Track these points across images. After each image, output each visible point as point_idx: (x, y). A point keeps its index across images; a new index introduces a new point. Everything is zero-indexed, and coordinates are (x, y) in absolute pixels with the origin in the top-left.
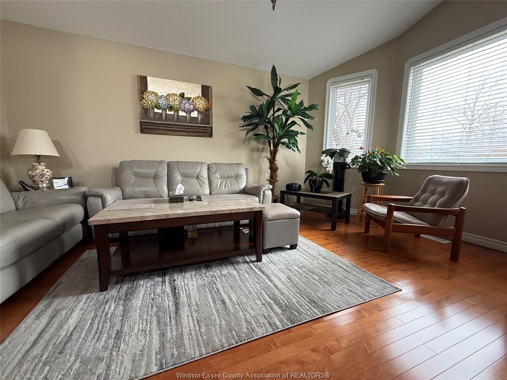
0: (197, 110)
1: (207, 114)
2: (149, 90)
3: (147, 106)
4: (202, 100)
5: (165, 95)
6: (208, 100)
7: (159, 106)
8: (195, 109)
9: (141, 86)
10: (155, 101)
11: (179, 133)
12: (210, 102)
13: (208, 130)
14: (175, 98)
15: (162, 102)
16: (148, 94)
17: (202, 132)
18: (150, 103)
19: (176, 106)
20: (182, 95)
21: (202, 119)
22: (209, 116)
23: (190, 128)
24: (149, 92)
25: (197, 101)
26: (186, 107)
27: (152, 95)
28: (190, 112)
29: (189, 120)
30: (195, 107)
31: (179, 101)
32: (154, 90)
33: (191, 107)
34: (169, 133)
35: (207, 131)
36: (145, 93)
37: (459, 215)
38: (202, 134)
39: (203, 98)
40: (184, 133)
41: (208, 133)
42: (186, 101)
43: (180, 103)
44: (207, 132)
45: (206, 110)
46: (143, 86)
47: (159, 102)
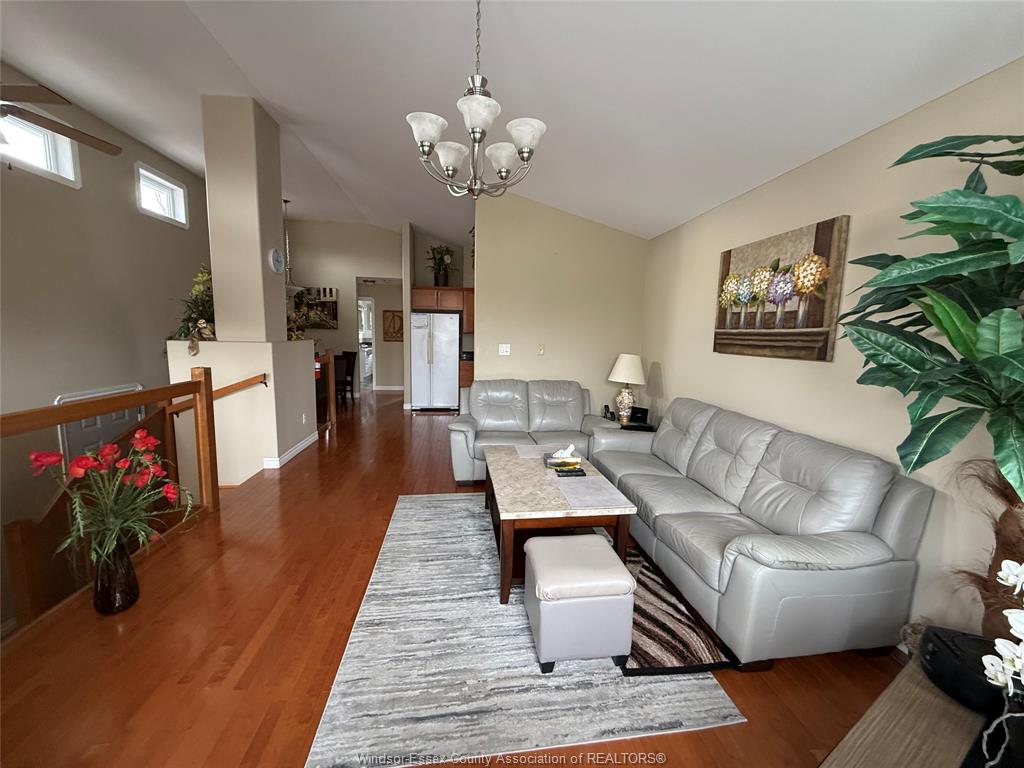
0: (798, 293)
1: (819, 299)
2: (730, 273)
3: (724, 304)
4: (812, 265)
5: (749, 275)
6: (828, 258)
7: (739, 299)
8: (794, 292)
9: (723, 270)
10: (734, 292)
12: (832, 261)
13: (817, 341)
15: (743, 290)
16: (729, 281)
17: (804, 348)
18: (729, 297)
19: (762, 294)
20: (776, 267)
21: (807, 314)
24: (729, 277)
25: (802, 269)
26: (779, 292)
27: (733, 280)
28: (785, 300)
29: (781, 319)
30: (796, 286)
32: (736, 272)
33: (789, 288)
36: (725, 282)
38: (802, 353)
39: (816, 258)
41: (818, 350)
42: (780, 276)
43: (770, 285)
44: (814, 348)
45: (819, 288)
46: (725, 268)
47: (739, 291)
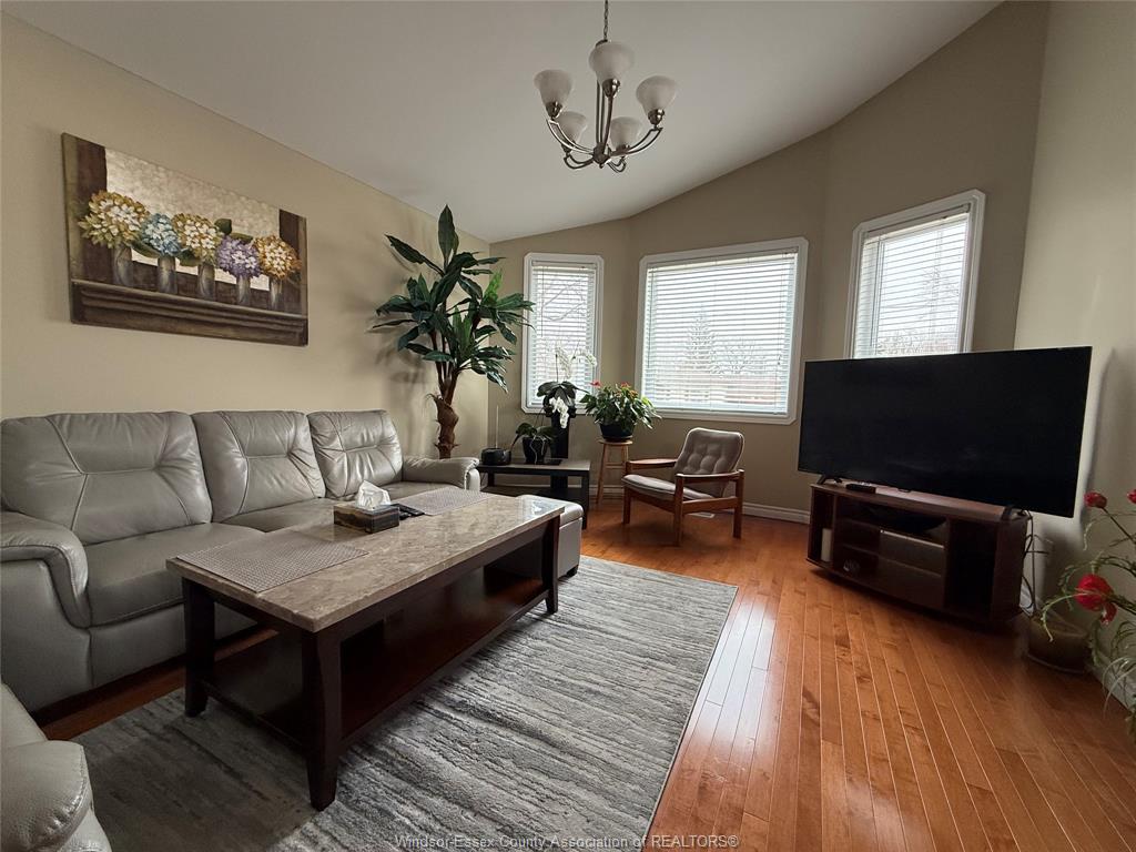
0: (267, 273)
1: (293, 285)
2: (111, 189)
3: (101, 239)
4: (280, 249)
5: (170, 216)
6: (297, 251)
7: (149, 244)
8: (261, 269)
9: (80, 173)
10: (132, 228)
11: (214, 330)
12: (301, 256)
13: (297, 327)
14: (202, 231)
15: (159, 234)
16: (110, 203)
17: (280, 332)
18: (115, 232)
19: (205, 253)
20: (225, 227)
21: (280, 297)
22: (299, 291)
23: (246, 317)
24: (110, 197)
25: (267, 248)
26: (237, 261)
27: (124, 207)
28: (248, 274)
29: (245, 296)
30: (262, 263)
31: (214, 239)
32: (130, 195)
33: (252, 263)
34: (180, 327)
35: (294, 330)
36: (94, 197)
37: (739, 480)
38: (281, 337)
39: (283, 244)
40: (230, 332)
41: (297, 336)
42: (235, 243)
43: (219, 247)
44: (295, 333)
45: (291, 276)
46: (87, 172)
47: (148, 232)
